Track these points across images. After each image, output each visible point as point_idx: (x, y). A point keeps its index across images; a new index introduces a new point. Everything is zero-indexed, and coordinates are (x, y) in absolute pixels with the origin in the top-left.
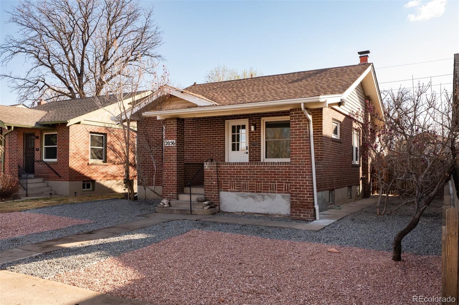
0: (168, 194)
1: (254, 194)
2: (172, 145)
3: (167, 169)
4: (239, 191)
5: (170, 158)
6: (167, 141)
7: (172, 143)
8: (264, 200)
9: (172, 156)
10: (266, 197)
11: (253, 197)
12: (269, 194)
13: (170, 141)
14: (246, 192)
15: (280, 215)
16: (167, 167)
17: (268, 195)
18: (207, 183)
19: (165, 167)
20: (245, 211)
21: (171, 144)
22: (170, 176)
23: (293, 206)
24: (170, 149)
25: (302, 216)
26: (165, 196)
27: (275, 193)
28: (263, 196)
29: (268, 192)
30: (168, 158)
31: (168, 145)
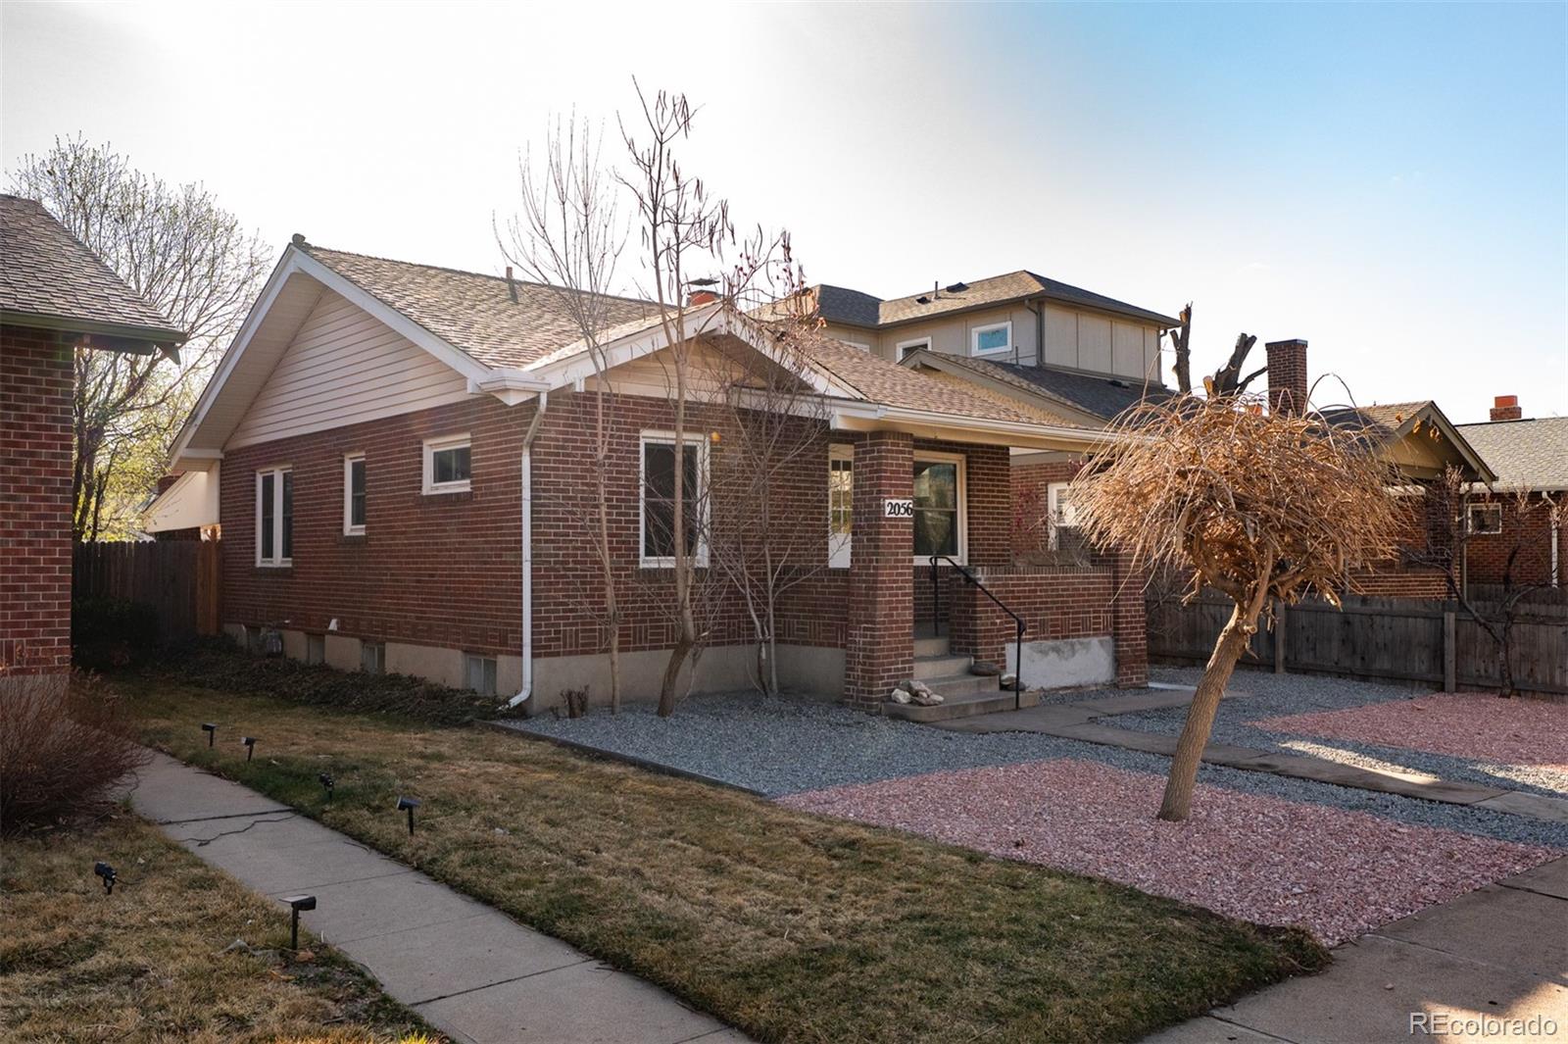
0: (892, 664)
1: (1058, 643)
2: (906, 515)
3: (888, 588)
4: (1034, 639)
5: (897, 554)
6: (894, 502)
7: (906, 510)
8: (1074, 655)
9: (901, 547)
10: (1077, 647)
11: (1057, 650)
12: (1082, 640)
13: (901, 502)
14: (1046, 638)
15: (1096, 685)
16: (890, 581)
17: (1081, 644)
18: (983, 625)
19: (884, 582)
20: (1045, 687)
21: (902, 510)
22: (897, 609)
23: (1118, 661)
24: (897, 526)
25: (1134, 681)
26: (884, 671)
27: (1089, 635)
28: (1072, 645)
29: (1079, 636)
30: (893, 554)
31: (893, 516)
